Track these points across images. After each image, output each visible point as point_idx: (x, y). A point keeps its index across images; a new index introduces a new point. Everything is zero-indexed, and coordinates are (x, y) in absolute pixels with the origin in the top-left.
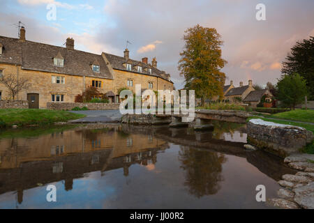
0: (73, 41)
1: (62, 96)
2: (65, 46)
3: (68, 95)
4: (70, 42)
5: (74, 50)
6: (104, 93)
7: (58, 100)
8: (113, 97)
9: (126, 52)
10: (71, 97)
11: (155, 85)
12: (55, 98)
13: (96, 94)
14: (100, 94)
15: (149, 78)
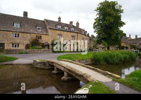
0: (27, 13)
1: (18, 45)
2: (23, 16)
3: (21, 44)
4: (26, 14)
5: (27, 18)
6: (43, 42)
7: (16, 47)
8: (48, 45)
9: (60, 18)
10: (23, 45)
11: (76, 38)
12: (14, 46)
13: (38, 44)
14: (41, 43)
15: (72, 34)
